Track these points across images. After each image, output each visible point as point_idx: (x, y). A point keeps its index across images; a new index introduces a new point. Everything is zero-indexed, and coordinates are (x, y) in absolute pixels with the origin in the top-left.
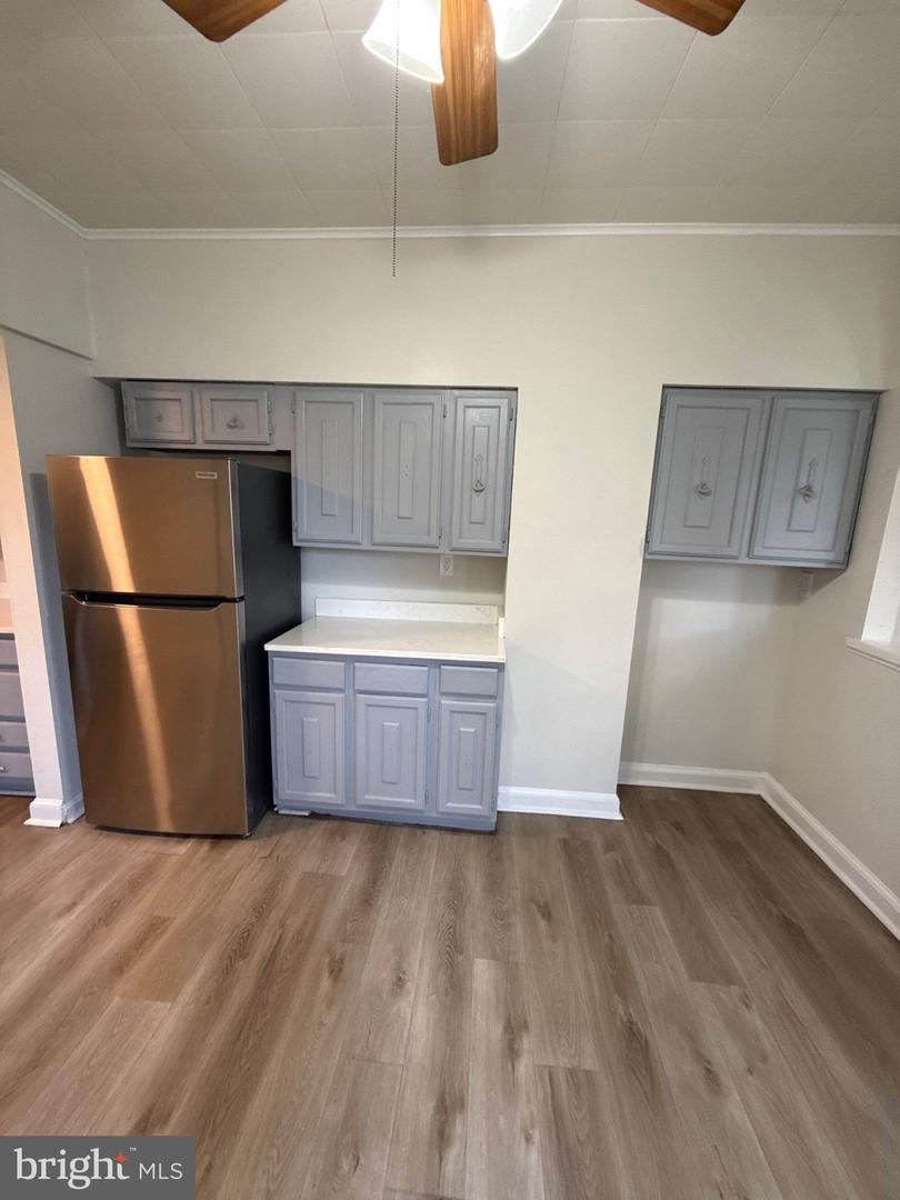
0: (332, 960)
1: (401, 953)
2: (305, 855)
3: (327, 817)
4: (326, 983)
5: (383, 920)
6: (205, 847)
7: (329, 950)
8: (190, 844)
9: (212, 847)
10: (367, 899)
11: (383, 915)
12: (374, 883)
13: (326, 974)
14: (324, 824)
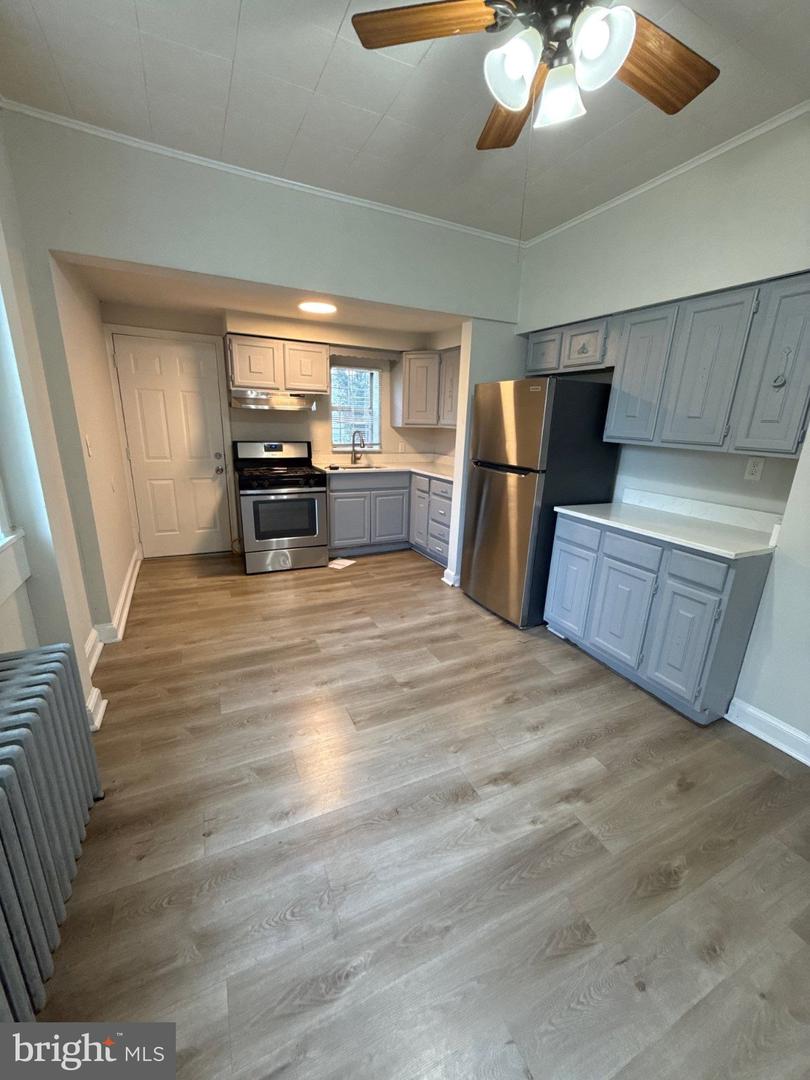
0: (512, 696)
1: (550, 720)
2: (543, 653)
3: (574, 645)
4: (500, 701)
5: (555, 703)
6: (500, 622)
7: (515, 692)
8: (492, 618)
9: (502, 624)
10: (557, 690)
11: (558, 702)
12: (569, 688)
13: (504, 698)
14: (568, 647)
